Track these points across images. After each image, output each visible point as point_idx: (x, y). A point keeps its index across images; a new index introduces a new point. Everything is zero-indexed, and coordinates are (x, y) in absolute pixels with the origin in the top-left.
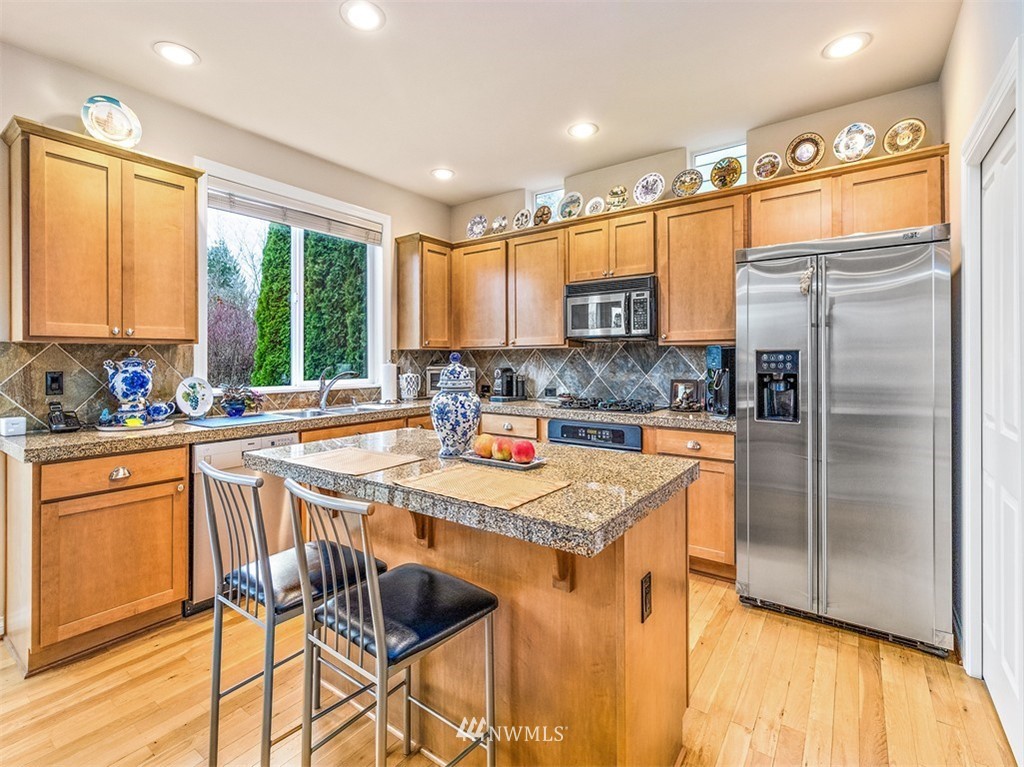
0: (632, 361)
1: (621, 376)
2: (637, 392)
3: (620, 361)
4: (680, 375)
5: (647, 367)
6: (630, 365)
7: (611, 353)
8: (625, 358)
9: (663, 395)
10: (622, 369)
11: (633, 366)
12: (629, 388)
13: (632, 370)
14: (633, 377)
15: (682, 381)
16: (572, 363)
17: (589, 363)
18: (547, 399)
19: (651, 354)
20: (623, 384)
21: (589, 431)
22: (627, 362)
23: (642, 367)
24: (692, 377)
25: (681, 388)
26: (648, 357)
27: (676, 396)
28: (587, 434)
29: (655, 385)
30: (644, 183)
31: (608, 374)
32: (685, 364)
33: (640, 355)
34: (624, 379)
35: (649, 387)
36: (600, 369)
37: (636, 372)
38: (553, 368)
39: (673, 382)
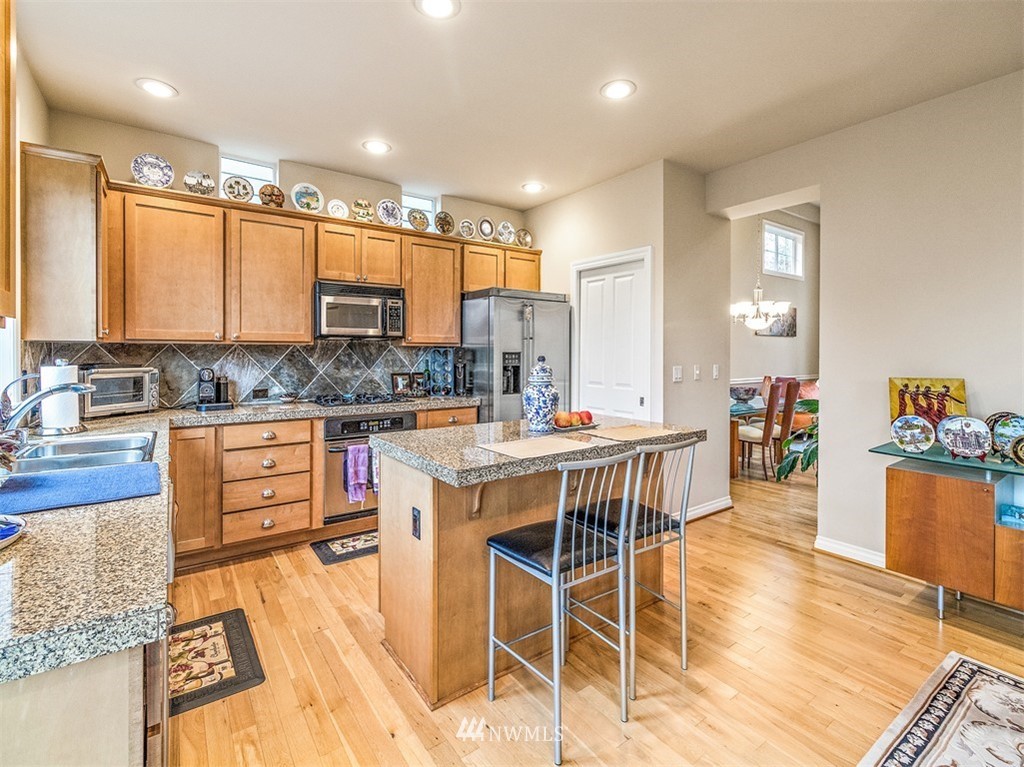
0: (356, 358)
1: (345, 373)
2: (360, 386)
3: (345, 359)
4: (396, 369)
5: (369, 362)
6: (354, 362)
7: (336, 350)
8: (349, 355)
9: (384, 386)
10: (346, 366)
11: (357, 362)
12: (353, 383)
13: (357, 366)
14: (357, 373)
15: (399, 374)
16: (290, 360)
17: (311, 360)
18: (255, 402)
19: (374, 351)
20: (347, 380)
21: (371, 423)
22: (351, 359)
23: (366, 364)
24: (406, 371)
25: (400, 379)
26: (371, 354)
27: (397, 387)
28: (369, 427)
29: (376, 378)
30: (384, 205)
31: (332, 371)
32: (401, 361)
33: (363, 354)
34: (348, 375)
35: (371, 381)
36: (324, 366)
37: (360, 368)
38: (264, 367)
39: (393, 375)
